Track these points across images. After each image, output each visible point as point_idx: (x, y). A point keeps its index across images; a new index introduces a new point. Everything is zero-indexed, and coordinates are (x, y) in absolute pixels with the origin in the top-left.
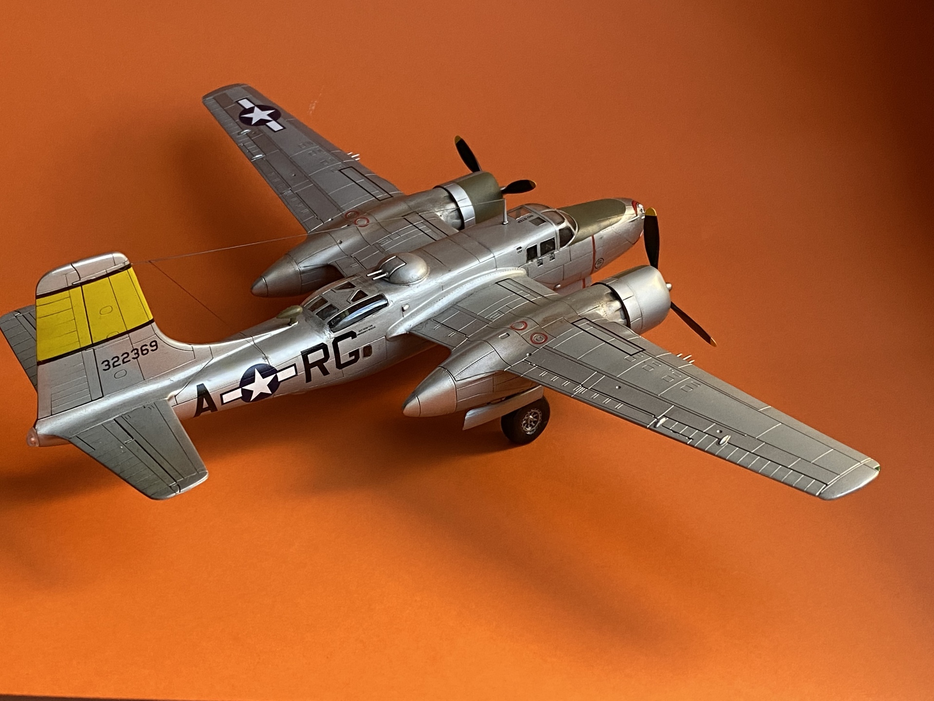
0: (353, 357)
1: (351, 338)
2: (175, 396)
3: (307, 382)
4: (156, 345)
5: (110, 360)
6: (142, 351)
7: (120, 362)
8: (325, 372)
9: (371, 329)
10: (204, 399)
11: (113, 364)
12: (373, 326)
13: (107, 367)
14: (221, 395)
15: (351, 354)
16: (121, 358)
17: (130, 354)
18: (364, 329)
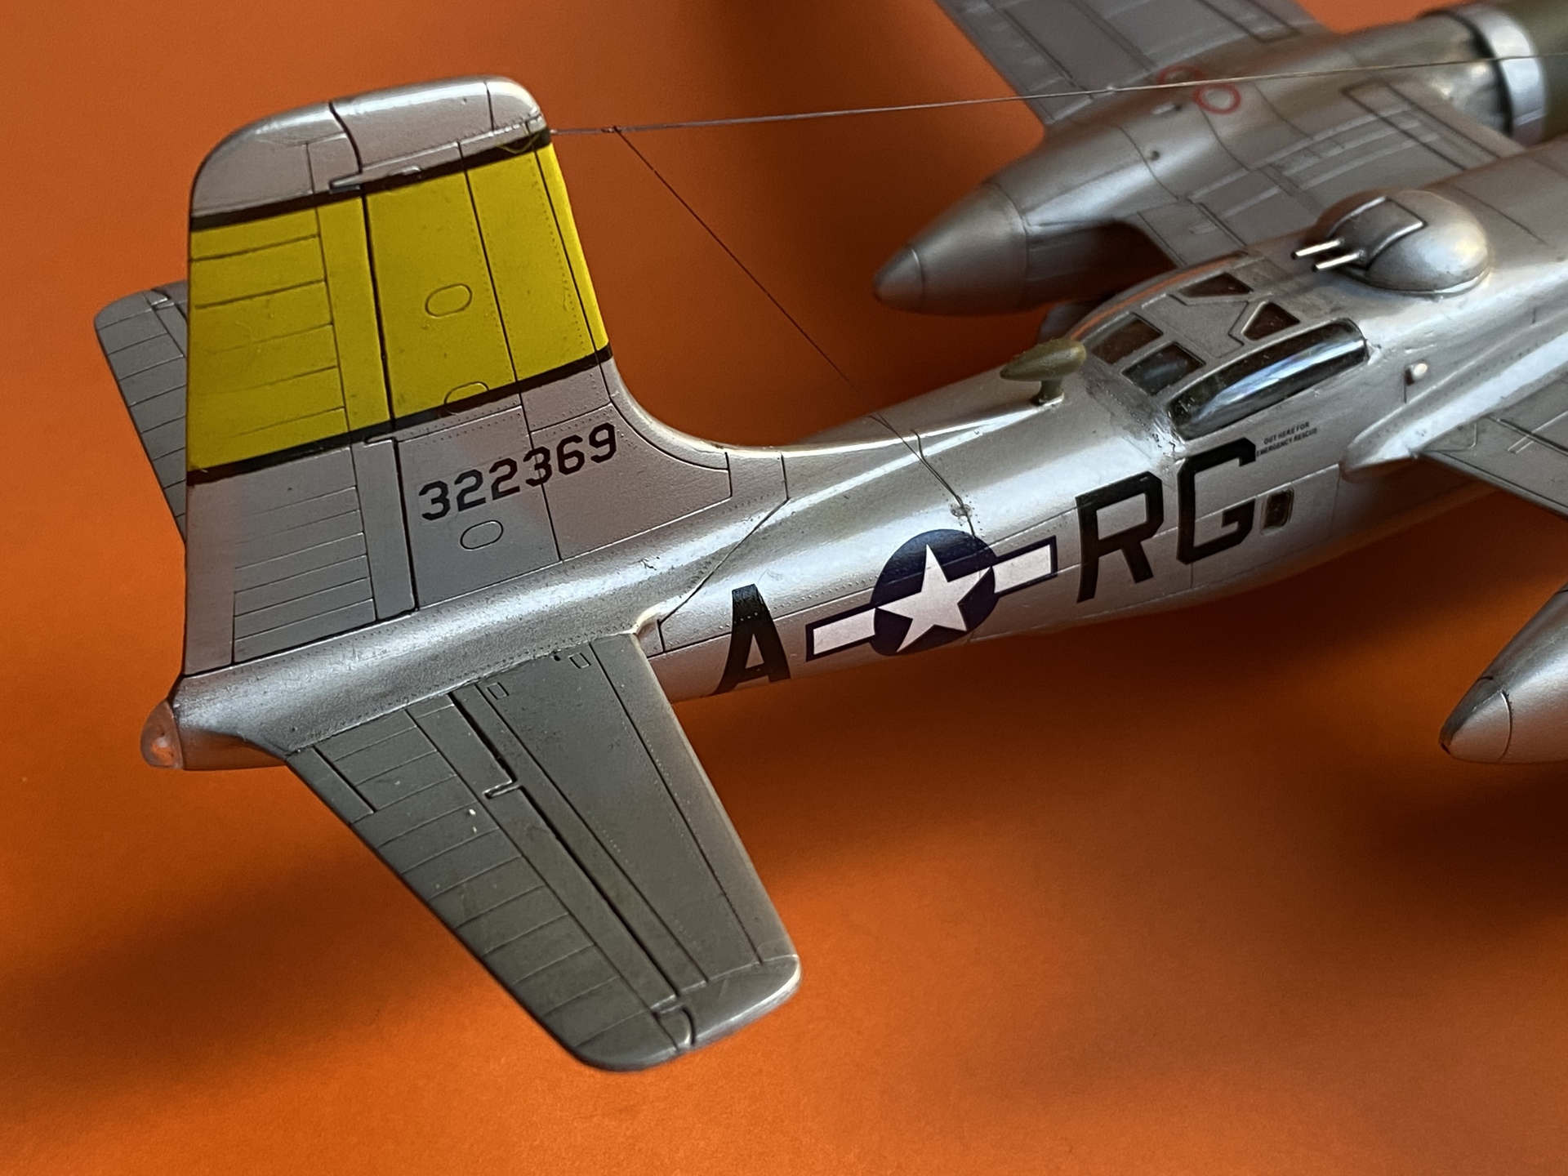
0: (1234, 527)
1: (1237, 461)
2: (660, 623)
3: (1082, 598)
4: (611, 440)
5: (449, 481)
6: (562, 457)
7: (485, 490)
8: (1141, 569)
9: (1305, 435)
10: (754, 638)
11: (460, 498)
12: (1312, 427)
13: (439, 507)
14: (810, 628)
15: (1229, 517)
16: (489, 479)
17: (520, 464)
18: (1280, 436)
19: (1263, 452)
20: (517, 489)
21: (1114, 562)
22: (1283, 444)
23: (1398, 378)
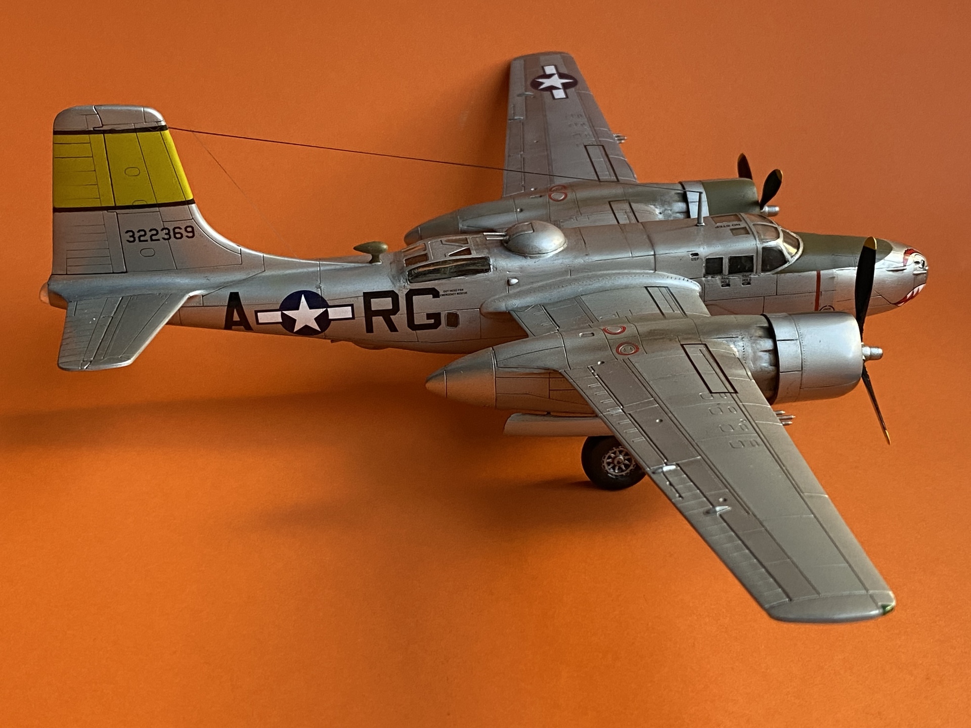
0: (432, 321)
1: (431, 296)
2: (203, 296)
3: (366, 331)
4: (193, 232)
5: (135, 231)
6: (175, 233)
7: (147, 237)
9: (461, 293)
10: (235, 310)
11: (139, 237)
12: (465, 291)
13: (132, 239)
14: (256, 312)
15: (429, 316)
16: (149, 234)
17: (160, 232)
18: (450, 291)
19: (443, 295)
20: (159, 240)
21: (378, 321)
22: (452, 294)
23: (503, 282)
